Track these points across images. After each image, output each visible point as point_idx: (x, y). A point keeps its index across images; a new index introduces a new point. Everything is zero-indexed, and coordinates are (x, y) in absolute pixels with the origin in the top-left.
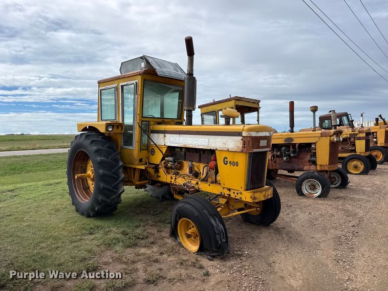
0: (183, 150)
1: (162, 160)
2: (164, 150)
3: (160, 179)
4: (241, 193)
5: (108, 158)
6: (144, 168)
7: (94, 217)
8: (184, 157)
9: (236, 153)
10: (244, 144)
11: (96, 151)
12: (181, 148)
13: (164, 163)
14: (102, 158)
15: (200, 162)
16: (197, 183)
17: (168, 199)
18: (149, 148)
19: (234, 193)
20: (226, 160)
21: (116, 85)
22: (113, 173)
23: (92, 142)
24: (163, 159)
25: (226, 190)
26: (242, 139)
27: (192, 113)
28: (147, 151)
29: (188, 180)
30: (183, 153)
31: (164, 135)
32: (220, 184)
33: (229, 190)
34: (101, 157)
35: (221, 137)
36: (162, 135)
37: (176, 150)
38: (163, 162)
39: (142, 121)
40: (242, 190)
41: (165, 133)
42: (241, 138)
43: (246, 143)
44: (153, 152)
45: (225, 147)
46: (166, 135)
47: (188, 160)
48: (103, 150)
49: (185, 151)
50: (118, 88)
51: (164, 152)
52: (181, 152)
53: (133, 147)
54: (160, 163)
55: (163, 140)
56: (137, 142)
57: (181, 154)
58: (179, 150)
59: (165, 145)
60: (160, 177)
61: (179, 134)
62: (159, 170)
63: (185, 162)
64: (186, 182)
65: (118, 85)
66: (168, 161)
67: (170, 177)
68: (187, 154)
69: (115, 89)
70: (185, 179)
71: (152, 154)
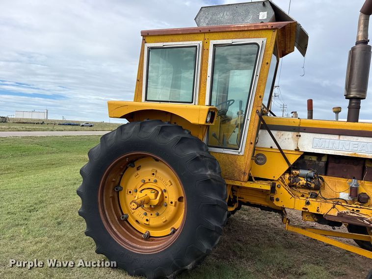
0: (324, 159)
2: (293, 159)
8: (323, 170)
12: (319, 156)
13: (289, 179)
21: (200, 42)
24: (289, 171)
27: (360, 103)
29: (351, 209)
30: (322, 163)
31: (296, 134)
36: (290, 135)
38: (287, 176)
41: (298, 132)
46: (301, 134)
47: (333, 175)
48: (205, 157)
49: (326, 160)
50: (205, 48)
51: (292, 162)
52: (317, 162)
53: (239, 151)
54: (281, 177)
55: (292, 142)
56: (251, 143)
57: (318, 165)
58: (314, 158)
59: (297, 150)
60: (278, 200)
61: (340, 135)
62: (277, 188)
63: (326, 178)
64: (345, 211)
65: (206, 43)
66: (298, 175)
67: (305, 201)
68: (330, 165)
69: (197, 48)
70: (343, 206)
71: (257, 163)
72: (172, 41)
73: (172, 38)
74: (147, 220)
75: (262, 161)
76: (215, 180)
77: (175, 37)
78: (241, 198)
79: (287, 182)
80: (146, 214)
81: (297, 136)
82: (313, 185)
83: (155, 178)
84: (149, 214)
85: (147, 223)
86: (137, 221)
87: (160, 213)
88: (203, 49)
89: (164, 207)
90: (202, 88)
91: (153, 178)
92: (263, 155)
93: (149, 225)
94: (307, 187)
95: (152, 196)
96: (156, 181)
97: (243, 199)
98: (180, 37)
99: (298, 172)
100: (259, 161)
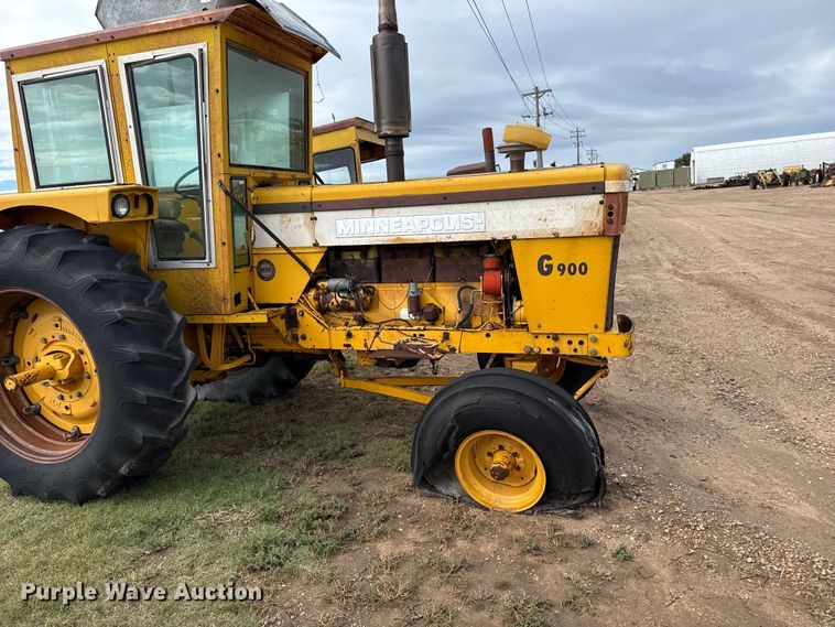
0: (372, 254)
1: (307, 290)
2: (314, 262)
3: (306, 345)
4: (595, 340)
5: (140, 303)
6: (266, 321)
7: (109, 495)
8: (375, 274)
9: (581, 241)
10: (610, 214)
11: (94, 287)
12: (364, 249)
13: (316, 298)
14: (124, 307)
15: (434, 281)
16: (446, 337)
17: (271, 397)
18: (251, 263)
19: (570, 342)
20: (546, 262)
21: (102, 62)
22: (169, 350)
23: (66, 257)
24: (311, 285)
25: (542, 339)
26: (601, 203)
27: (401, 146)
28: (248, 269)
29: (412, 333)
30: (371, 263)
31: (309, 215)
32: (525, 327)
33: (556, 337)
34: (118, 303)
35: (529, 201)
36: (300, 219)
37: (346, 256)
38: (312, 293)
39: (231, 179)
40: (598, 330)
41: (312, 211)
42: (599, 197)
43: (614, 211)
44: (266, 270)
45: (546, 229)
46: (316, 214)
47: (391, 280)
48: (114, 281)
49: (376, 256)
50: (114, 73)
51: (313, 266)
52: (363, 261)
53: (207, 260)
54: (301, 297)
55: (307, 231)
56: (224, 244)
57: (365, 266)
58: (357, 256)
59: (316, 245)
60: (304, 338)
61: (373, 208)
62: (299, 318)
63: (380, 288)
64: (404, 338)
65: (111, 62)
66: (329, 290)
67: (344, 333)
68: (384, 264)
69: (97, 75)
70: (398, 330)
71: (263, 278)
72: (56, 65)
73: (54, 58)
74: (67, 408)
75: (269, 274)
76: (137, 319)
77: (60, 57)
78: (256, 345)
79: (314, 304)
80: (62, 398)
81: (312, 219)
82: (352, 304)
83: (62, 333)
84: (66, 396)
85: (68, 412)
86: (55, 413)
87: (83, 393)
88: (110, 76)
89: (87, 381)
90: (125, 151)
91: (58, 333)
92: (268, 262)
93: (71, 415)
94: (344, 308)
95: (56, 364)
96: (64, 338)
97: (260, 345)
98: (68, 56)
99: (326, 284)
100: (264, 274)
